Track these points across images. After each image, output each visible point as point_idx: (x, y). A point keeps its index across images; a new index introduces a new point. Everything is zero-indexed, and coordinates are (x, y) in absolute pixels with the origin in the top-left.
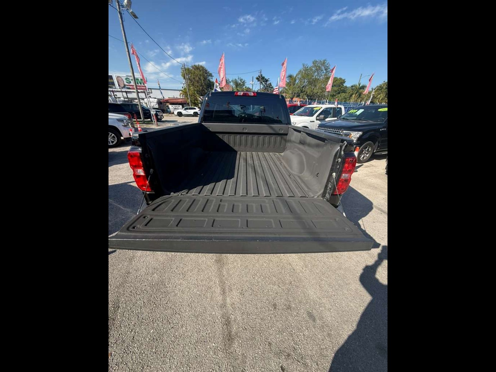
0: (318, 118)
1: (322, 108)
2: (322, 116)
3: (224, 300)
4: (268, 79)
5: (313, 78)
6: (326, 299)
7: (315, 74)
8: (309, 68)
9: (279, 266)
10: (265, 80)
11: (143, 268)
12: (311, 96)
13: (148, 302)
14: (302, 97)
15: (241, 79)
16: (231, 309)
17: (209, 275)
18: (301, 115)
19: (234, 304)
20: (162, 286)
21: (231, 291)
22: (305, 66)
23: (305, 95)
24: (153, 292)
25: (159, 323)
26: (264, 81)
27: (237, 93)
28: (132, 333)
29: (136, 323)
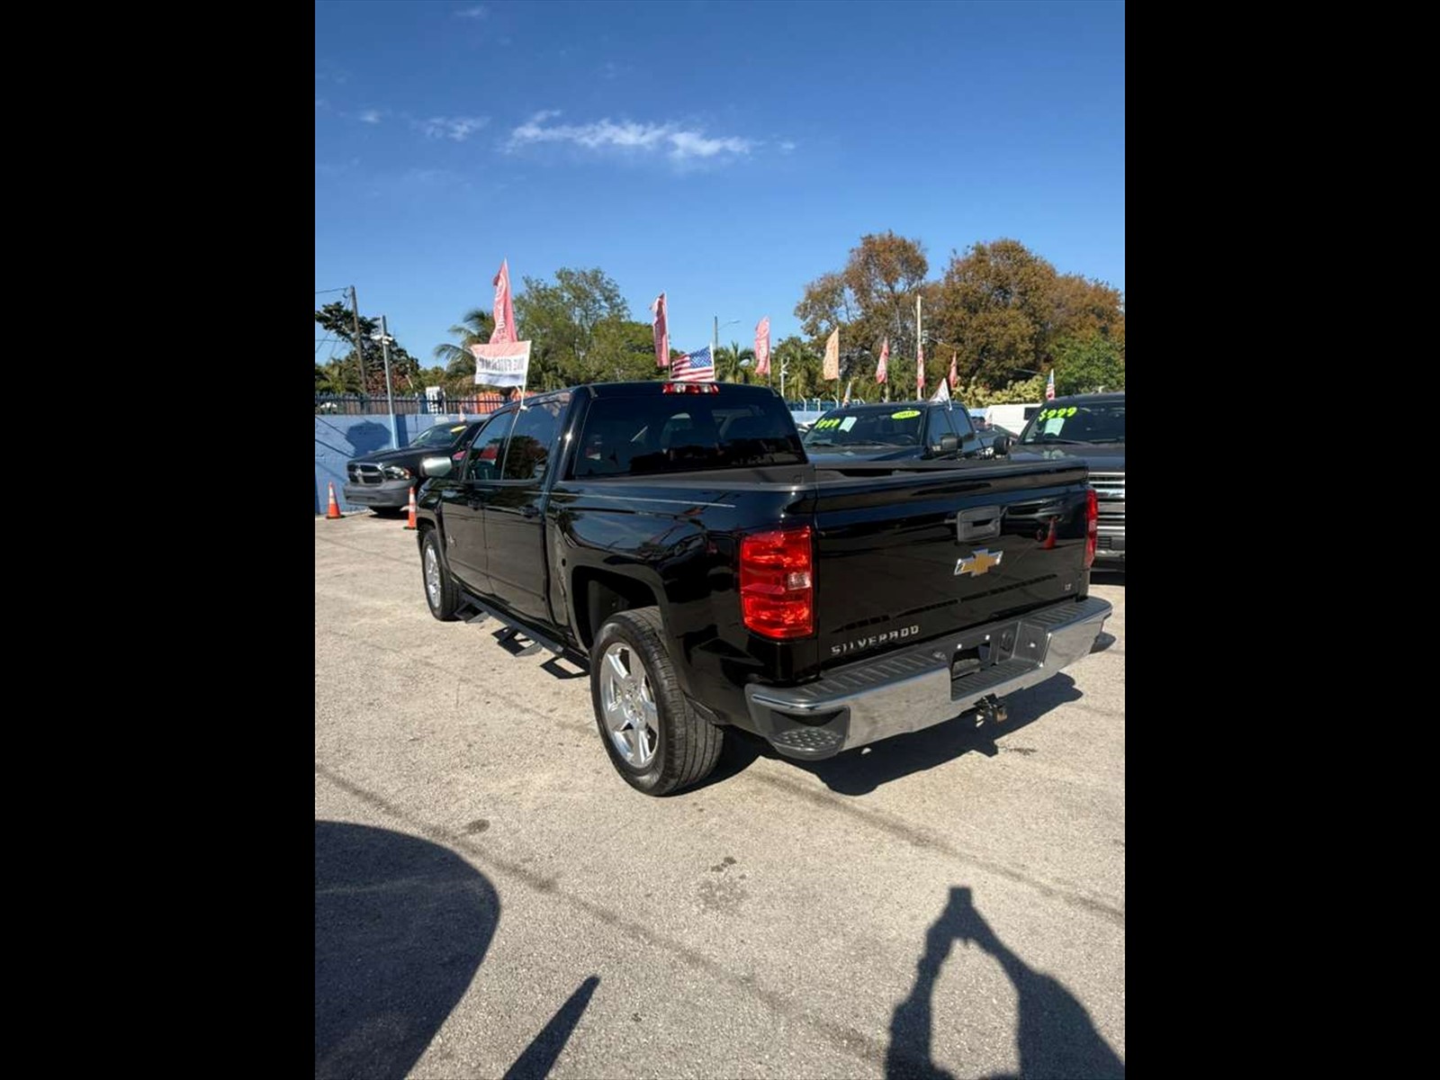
5: (572, 324)
7: (576, 313)
8: (548, 291)
27: (672, 388)
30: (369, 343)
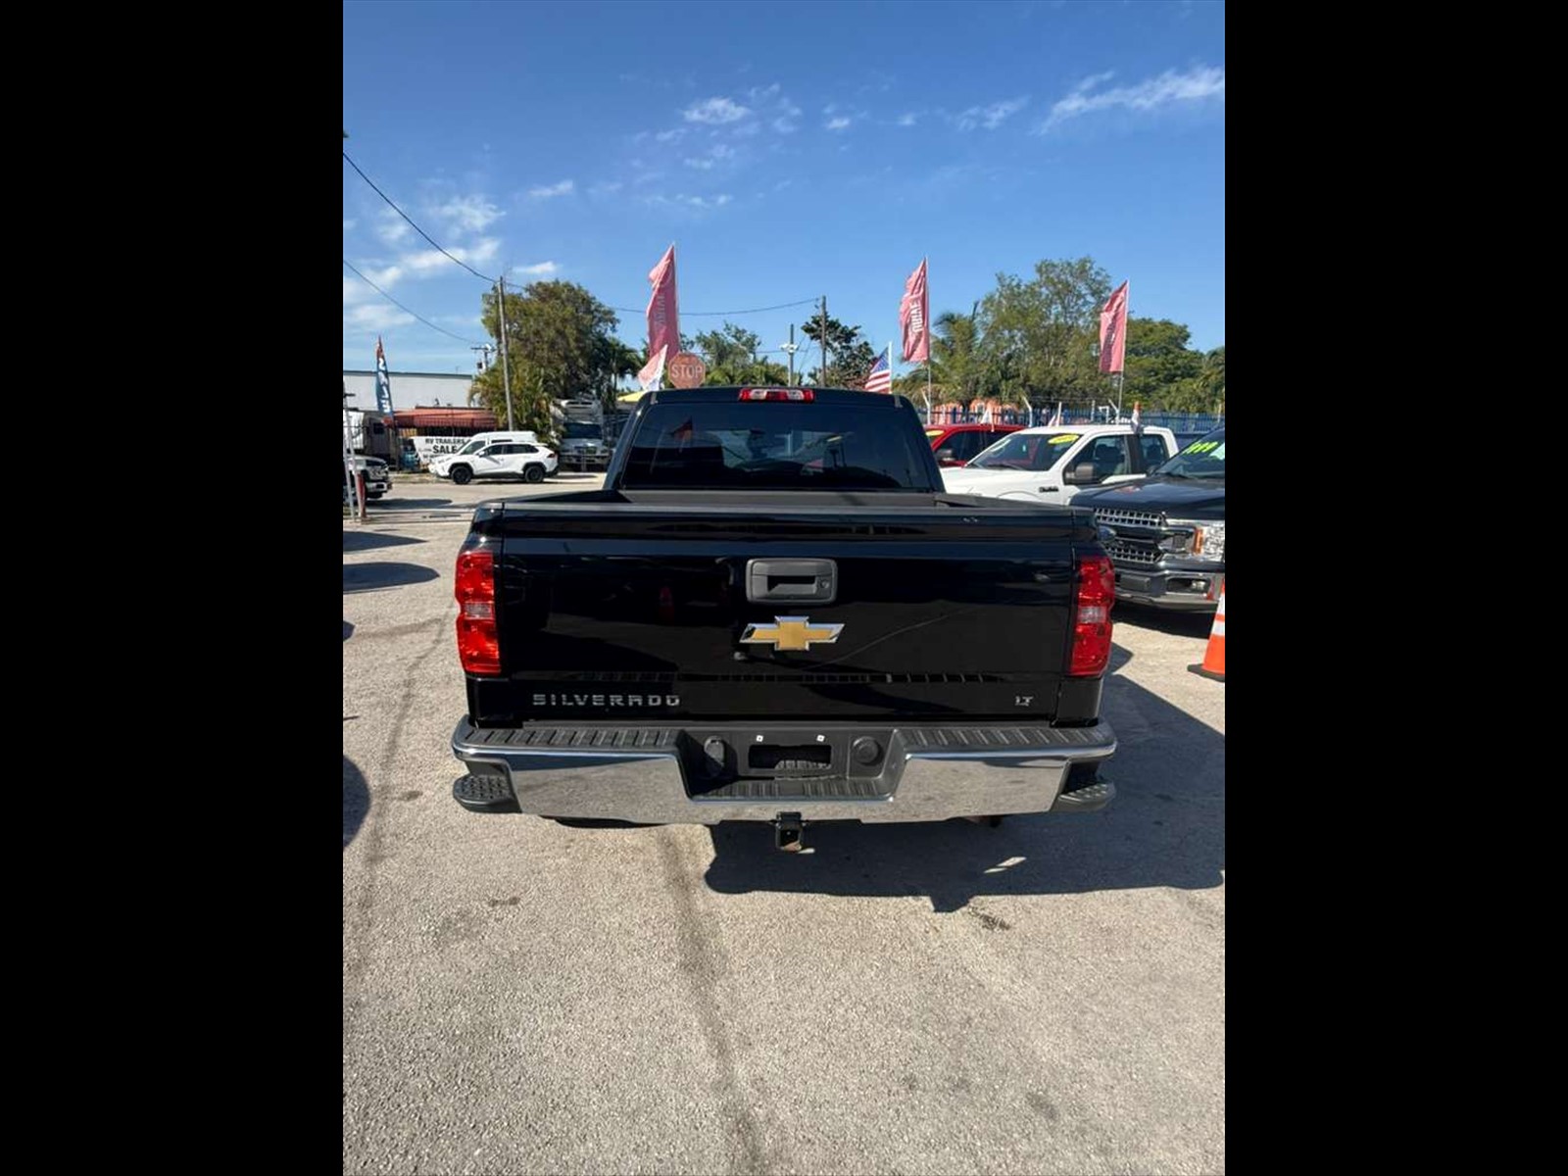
0: (1068, 475)
1: (1081, 436)
2: (1086, 469)
3: (726, 1069)
4: (856, 328)
5: (1046, 323)
6: (1097, 1061)
7: (1053, 312)
8: (1023, 287)
9: (923, 975)
10: (842, 332)
11: (408, 990)
12: (1049, 394)
13: (449, 1081)
14: (1010, 397)
15: (738, 331)
16: (751, 1093)
17: (662, 1006)
18: (1002, 467)
19: (762, 1079)
20: (490, 1038)
21: (748, 1047)
22: (1007, 282)
23: (1021, 389)
24: (460, 1054)
25: (497, 1131)
26: (835, 340)
27: (748, 394)
28: (410, 1158)
29: (418, 1133)
30: (849, 352)
